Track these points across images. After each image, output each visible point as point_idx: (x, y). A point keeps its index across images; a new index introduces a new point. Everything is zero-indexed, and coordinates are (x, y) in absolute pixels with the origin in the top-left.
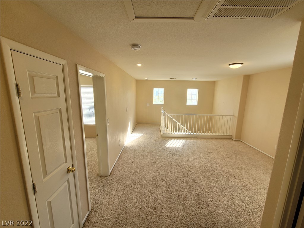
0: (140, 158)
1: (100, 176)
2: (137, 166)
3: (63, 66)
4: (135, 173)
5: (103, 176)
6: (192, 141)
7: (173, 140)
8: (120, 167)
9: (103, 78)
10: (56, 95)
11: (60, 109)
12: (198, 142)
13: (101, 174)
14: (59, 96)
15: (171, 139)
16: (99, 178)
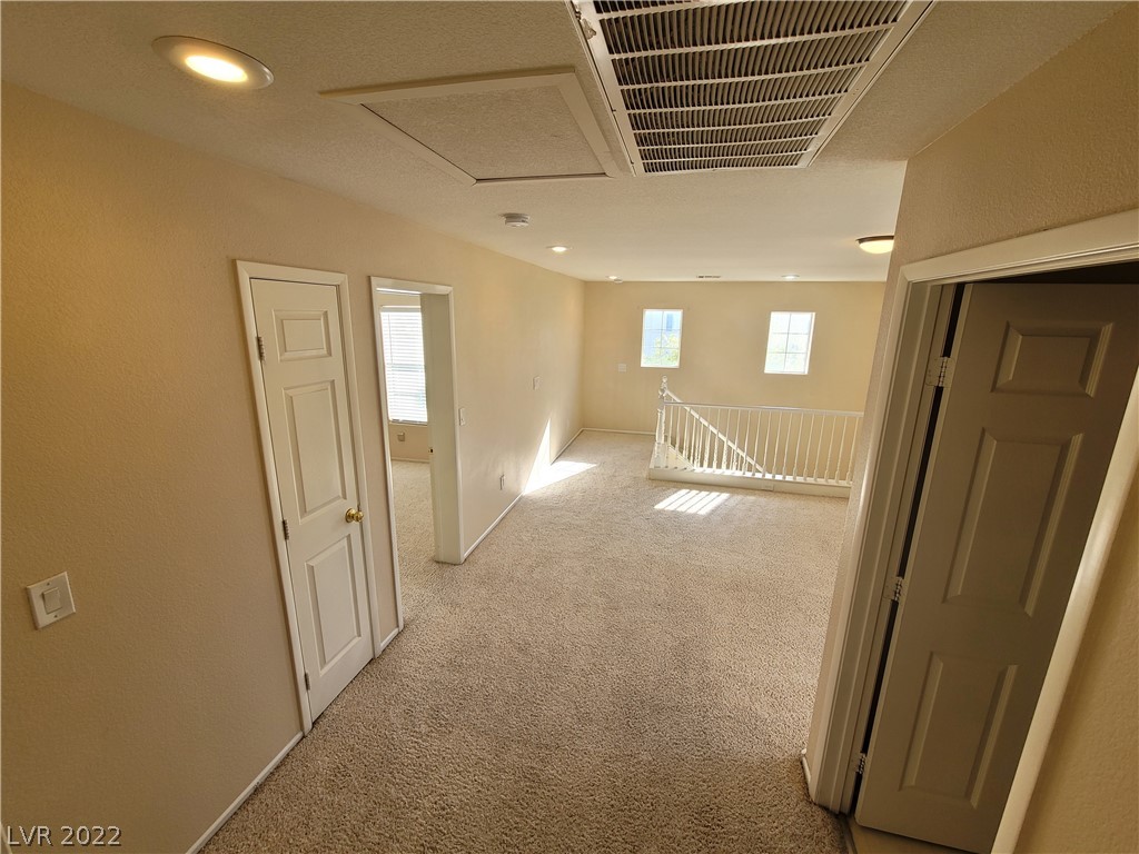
0: (557, 531)
1: (438, 562)
2: (543, 551)
3: (338, 286)
4: (531, 566)
5: (445, 563)
6: (752, 498)
7: (684, 491)
8: (495, 547)
9: (445, 297)
10: (325, 352)
11: (333, 382)
12: (773, 504)
13: (442, 559)
14: (330, 354)
15: (680, 489)
16: (435, 566)
